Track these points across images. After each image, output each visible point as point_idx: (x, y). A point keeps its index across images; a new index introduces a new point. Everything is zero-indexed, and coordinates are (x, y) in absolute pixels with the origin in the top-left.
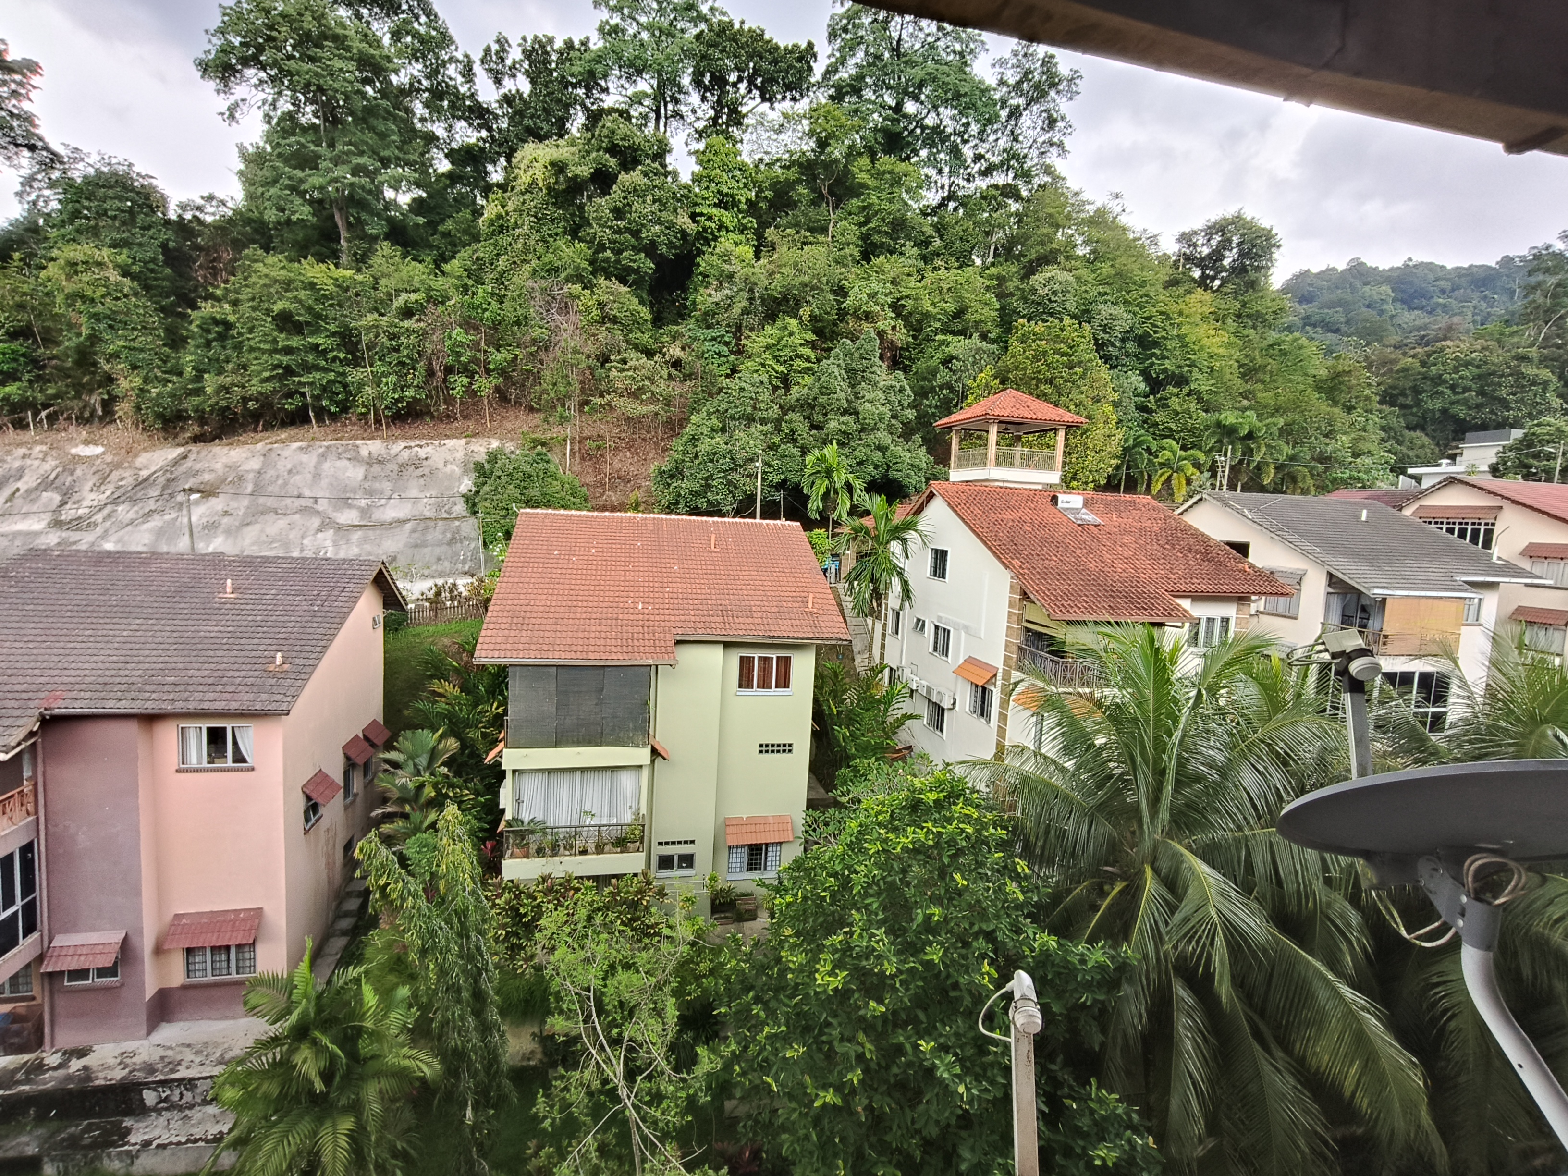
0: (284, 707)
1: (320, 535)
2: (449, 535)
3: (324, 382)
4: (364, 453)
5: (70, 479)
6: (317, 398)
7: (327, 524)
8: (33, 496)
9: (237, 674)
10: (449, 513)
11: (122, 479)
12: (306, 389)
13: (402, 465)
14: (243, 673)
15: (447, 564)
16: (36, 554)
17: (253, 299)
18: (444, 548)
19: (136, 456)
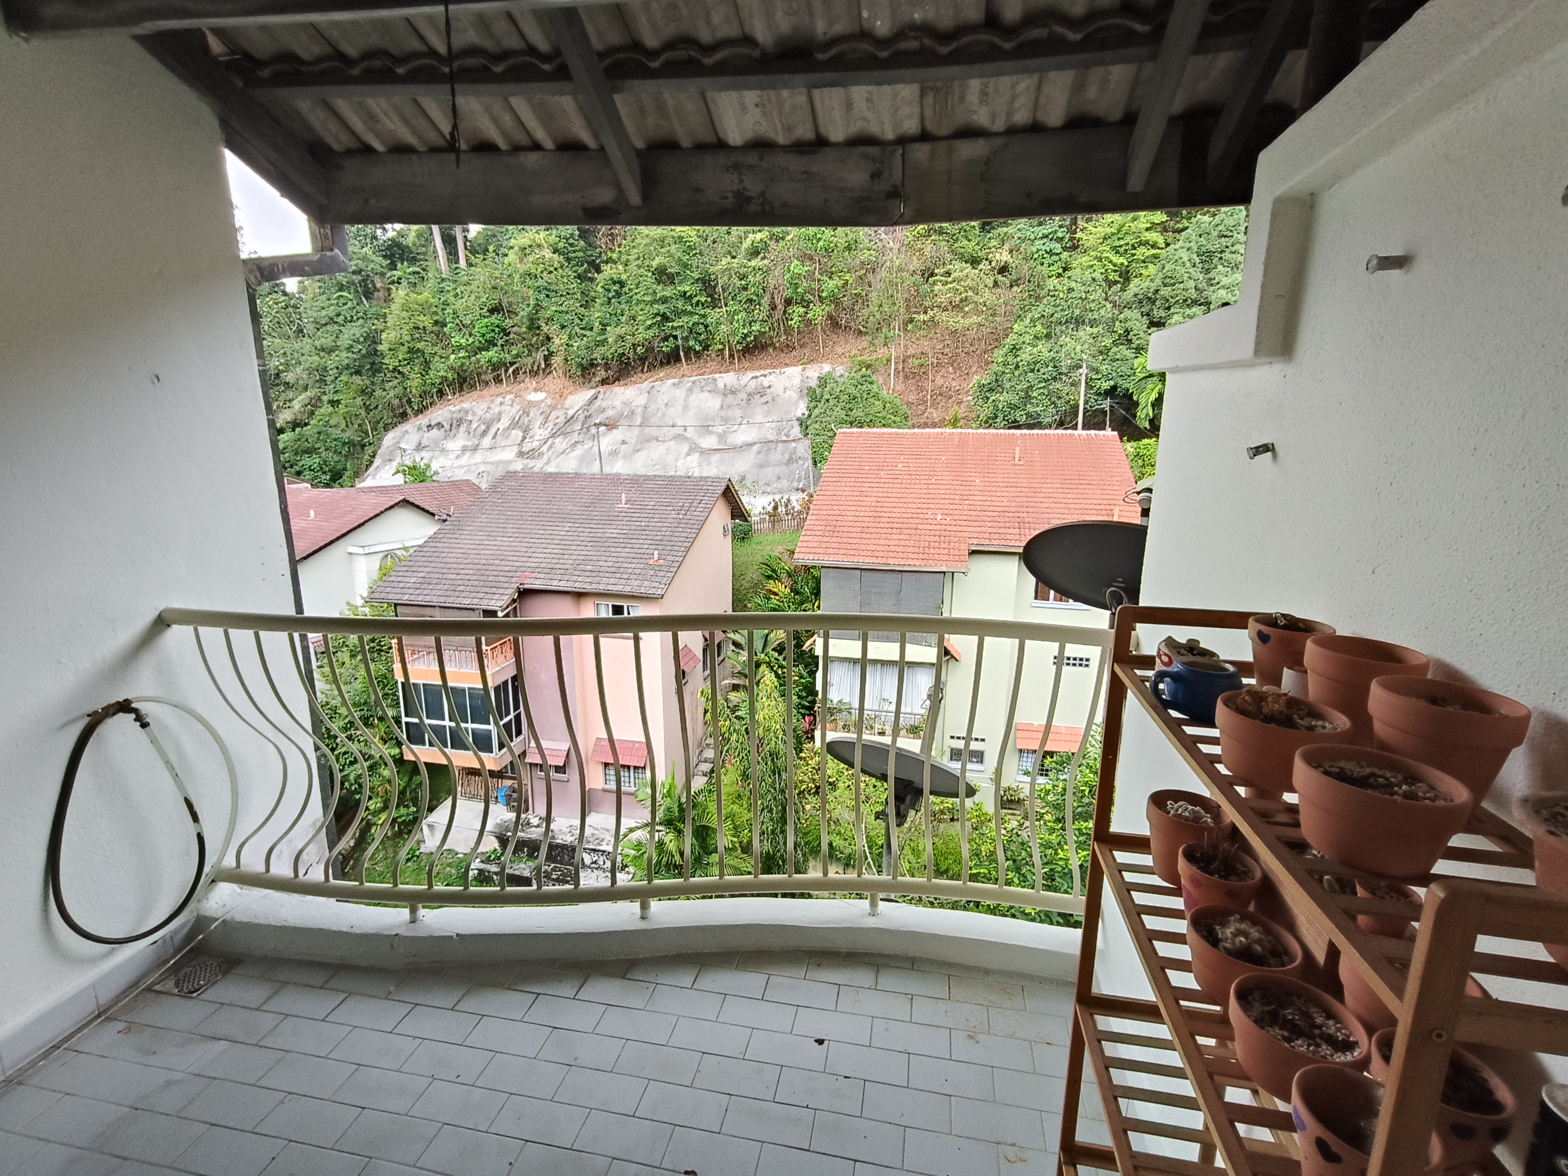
0: (659, 592)
1: (689, 458)
2: (787, 456)
3: (691, 324)
4: (721, 385)
5: (527, 419)
6: (686, 339)
7: (694, 448)
8: (507, 434)
9: (630, 566)
10: (787, 436)
11: (557, 418)
12: (677, 333)
13: (750, 394)
14: (633, 566)
15: (785, 481)
16: (510, 475)
17: (638, 258)
18: (784, 468)
19: (565, 399)
